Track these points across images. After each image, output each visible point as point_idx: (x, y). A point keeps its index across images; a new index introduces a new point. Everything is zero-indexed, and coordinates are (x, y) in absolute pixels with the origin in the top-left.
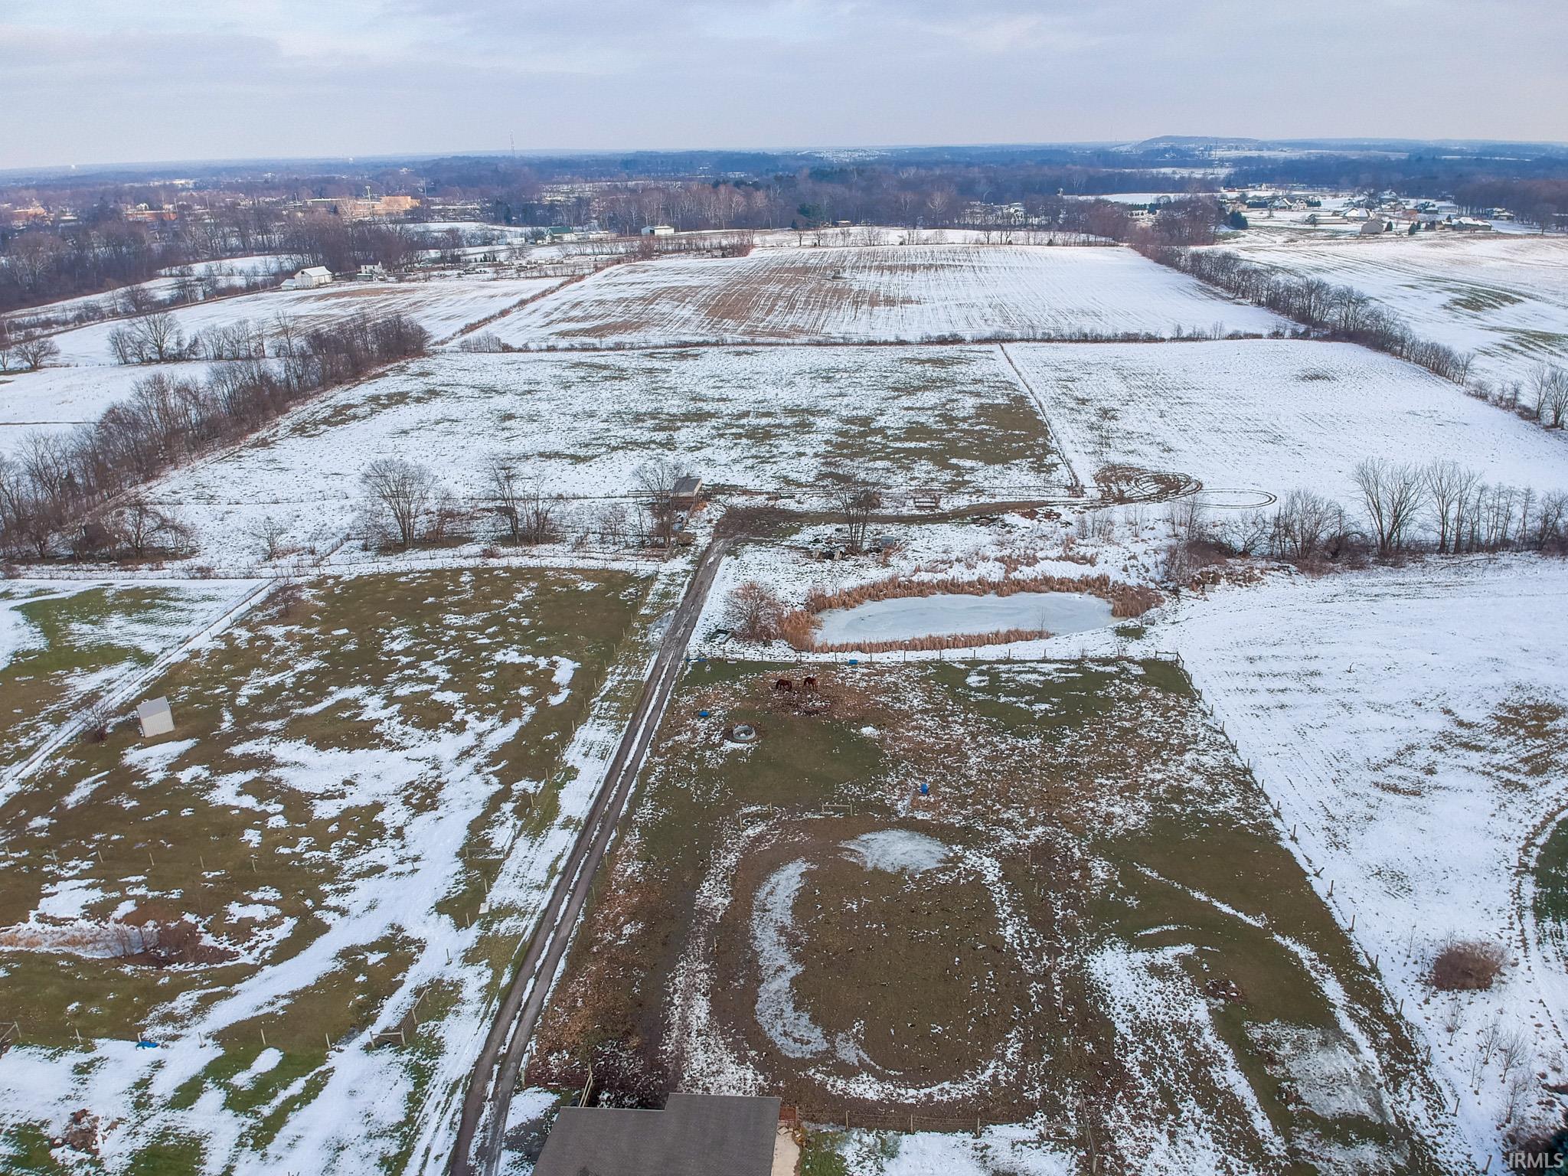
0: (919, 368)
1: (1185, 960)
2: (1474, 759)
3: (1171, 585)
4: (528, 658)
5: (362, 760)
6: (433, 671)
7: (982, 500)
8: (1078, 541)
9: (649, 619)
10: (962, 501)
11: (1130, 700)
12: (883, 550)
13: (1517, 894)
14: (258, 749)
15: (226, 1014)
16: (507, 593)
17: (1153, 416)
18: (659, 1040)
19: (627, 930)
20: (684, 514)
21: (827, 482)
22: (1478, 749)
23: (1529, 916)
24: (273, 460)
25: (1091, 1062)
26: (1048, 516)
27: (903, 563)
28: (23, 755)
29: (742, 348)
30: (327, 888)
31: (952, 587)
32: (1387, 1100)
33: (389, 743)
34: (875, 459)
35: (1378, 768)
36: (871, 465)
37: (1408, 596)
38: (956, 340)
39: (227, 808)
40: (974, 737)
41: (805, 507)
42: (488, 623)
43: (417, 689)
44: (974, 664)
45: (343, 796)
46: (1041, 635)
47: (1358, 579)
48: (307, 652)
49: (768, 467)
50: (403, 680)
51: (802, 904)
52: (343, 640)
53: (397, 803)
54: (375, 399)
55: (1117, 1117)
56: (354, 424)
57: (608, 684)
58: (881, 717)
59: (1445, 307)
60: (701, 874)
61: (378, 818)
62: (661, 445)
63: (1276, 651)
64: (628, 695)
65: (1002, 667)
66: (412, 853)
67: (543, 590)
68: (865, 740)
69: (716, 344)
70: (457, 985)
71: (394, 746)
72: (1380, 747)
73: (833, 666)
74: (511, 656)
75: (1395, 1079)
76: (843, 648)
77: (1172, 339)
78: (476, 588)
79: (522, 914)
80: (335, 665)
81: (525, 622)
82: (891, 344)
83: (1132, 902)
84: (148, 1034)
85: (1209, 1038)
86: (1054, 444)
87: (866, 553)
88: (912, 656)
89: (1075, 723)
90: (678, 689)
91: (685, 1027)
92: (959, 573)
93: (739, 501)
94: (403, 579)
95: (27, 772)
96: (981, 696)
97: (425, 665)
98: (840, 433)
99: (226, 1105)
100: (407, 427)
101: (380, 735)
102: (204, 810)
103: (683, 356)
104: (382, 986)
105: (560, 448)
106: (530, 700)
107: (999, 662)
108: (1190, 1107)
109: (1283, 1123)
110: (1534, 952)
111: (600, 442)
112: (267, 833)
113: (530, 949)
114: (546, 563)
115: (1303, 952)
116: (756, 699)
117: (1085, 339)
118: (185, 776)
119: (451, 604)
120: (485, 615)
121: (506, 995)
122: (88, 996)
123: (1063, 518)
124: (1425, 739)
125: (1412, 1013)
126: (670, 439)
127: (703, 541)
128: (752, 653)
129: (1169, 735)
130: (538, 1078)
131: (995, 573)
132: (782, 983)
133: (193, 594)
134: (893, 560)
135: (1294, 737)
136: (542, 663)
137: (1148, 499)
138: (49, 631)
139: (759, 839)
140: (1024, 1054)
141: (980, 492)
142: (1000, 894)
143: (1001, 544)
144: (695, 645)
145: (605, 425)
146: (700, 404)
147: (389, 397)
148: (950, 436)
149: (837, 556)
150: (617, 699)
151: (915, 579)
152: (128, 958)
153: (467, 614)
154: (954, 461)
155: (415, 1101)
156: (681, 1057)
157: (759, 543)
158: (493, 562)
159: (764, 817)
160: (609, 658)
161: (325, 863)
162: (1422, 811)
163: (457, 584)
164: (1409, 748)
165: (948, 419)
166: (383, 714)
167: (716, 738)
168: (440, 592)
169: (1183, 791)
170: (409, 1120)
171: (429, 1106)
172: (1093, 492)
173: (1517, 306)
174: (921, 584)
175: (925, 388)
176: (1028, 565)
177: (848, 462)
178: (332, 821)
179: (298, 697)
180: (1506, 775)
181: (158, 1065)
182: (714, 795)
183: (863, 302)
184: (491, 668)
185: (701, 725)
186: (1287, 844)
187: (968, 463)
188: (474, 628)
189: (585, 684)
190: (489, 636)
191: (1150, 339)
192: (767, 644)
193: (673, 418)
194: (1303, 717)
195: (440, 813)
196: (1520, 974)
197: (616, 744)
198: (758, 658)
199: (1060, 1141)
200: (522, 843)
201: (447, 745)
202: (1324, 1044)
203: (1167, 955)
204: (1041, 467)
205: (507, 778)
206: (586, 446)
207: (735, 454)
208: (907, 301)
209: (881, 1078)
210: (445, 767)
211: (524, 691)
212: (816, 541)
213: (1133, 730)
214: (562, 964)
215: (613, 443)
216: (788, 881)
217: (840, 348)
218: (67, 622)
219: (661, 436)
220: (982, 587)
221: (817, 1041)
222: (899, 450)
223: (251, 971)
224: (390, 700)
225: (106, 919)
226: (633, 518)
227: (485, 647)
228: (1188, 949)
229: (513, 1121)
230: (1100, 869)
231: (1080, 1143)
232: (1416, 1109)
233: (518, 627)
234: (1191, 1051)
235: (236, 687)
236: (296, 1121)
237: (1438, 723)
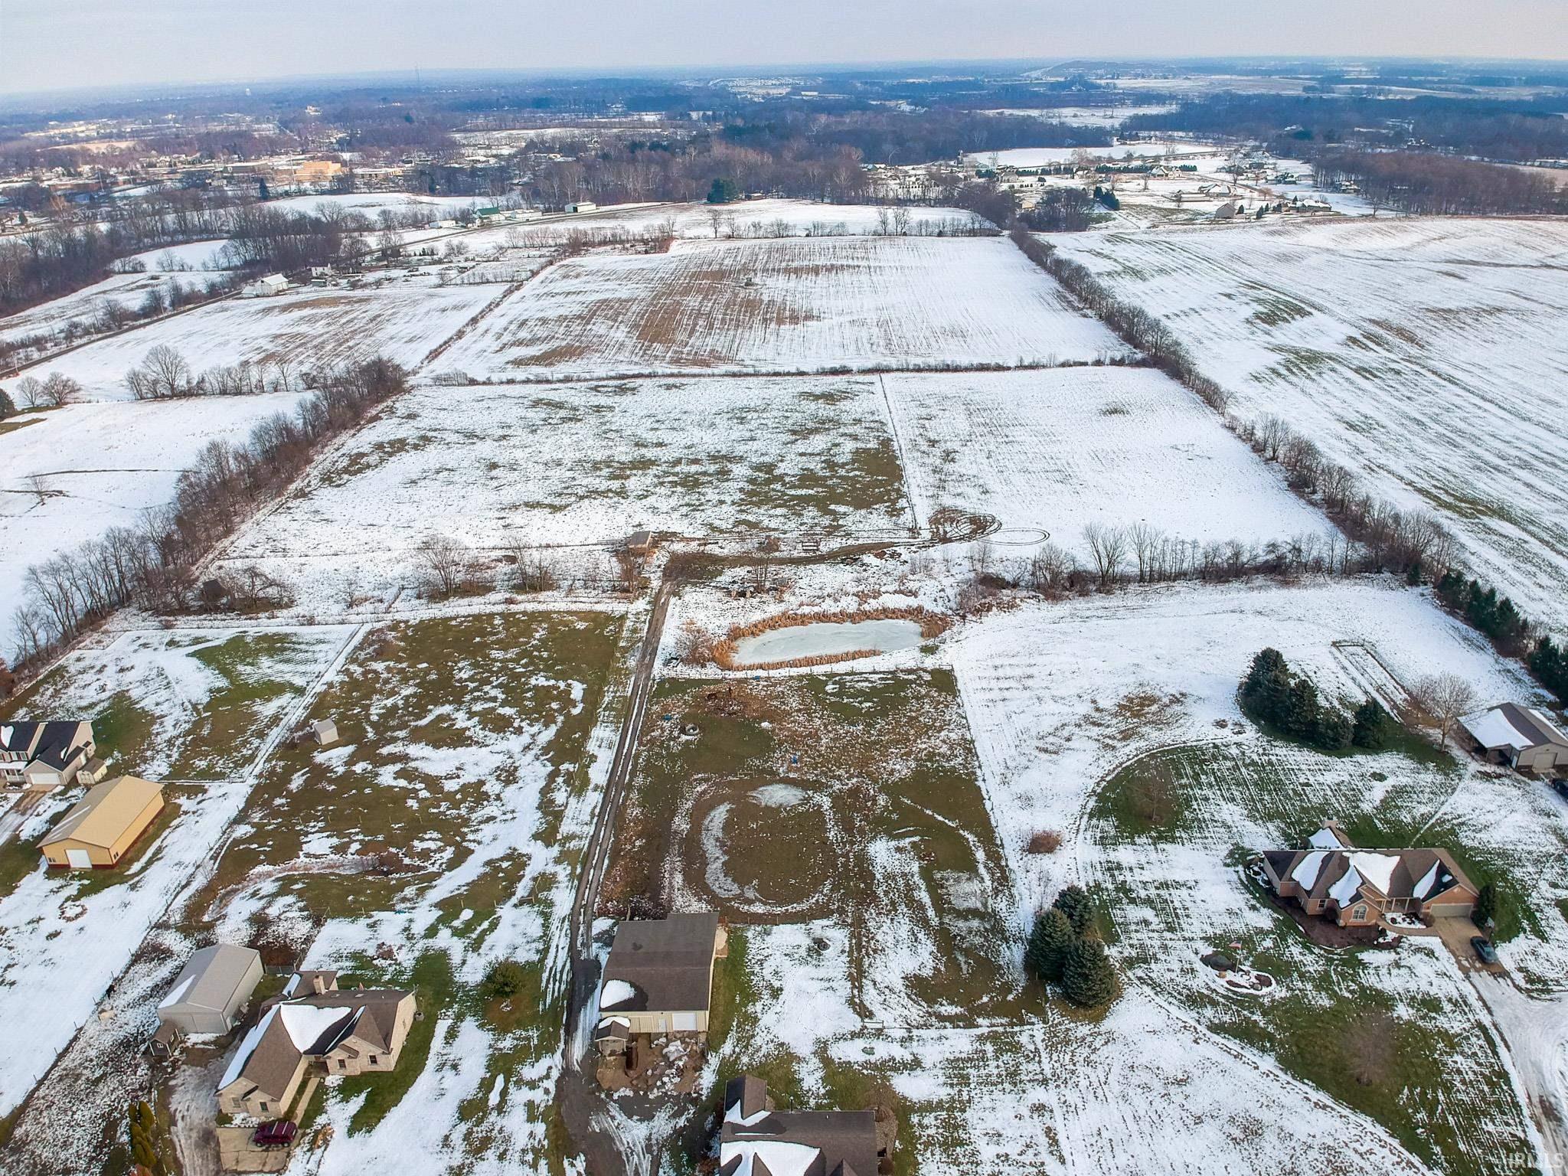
0: (813, 406)
1: (914, 845)
2: (1095, 731)
3: (961, 612)
4: (552, 682)
5: (463, 754)
6: (493, 693)
7: (849, 542)
8: (910, 577)
9: (625, 650)
10: (835, 544)
11: (917, 698)
12: (780, 588)
13: (1084, 807)
14: (396, 750)
15: (436, 894)
16: (528, 633)
17: (981, 457)
18: (659, 894)
19: (638, 843)
20: (640, 560)
21: (742, 528)
22: (1099, 725)
23: (1086, 817)
24: (317, 512)
25: (863, 892)
26: (892, 556)
27: (792, 599)
28: (250, 760)
29: (671, 381)
30: (466, 830)
31: (823, 618)
32: (990, 901)
33: (477, 743)
34: (775, 507)
35: (1042, 738)
36: (771, 512)
37: (1107, 618)
38: (844, 371)
39: (391, 787)
40: (826, 726)
41: (726, 551)
42: (520, 656)
43: (486, 706)
44: (831, 676)
45: (458, 777)
46: (874, 653)
47: (1081, 604)
48: (405, 680)
49: (698, 514)
50: (475, 700)
51: (727, 826)
52: (427, 672)
53: (493, 779)
54: (380, 446)
55: (870, 914)
56: (369, 473)
57: (606, 700)
58: (772, 716)
59: (1248, 321)
60: (673, 814)
61: (484, 789)
62: (618, 494)
63: (1013, 661)
64: (619, 706)
65: (848, 678)
66: (510, 809)
67: (552, 630)
68: (763, 731)
69: (649, 376)
70: (554, 875)
71: (482, 745)
72: (1047, 725)
73: (745, 680)
74: (540, 681)
75: (996, 892)
76: (751, 668)
77: (1017, 368)
78: (507, 630)
79: (581, 838)
80: (427, 690)
81: (545, 655)
82: (793, 374)
83: (895, 816)
84: (398, 907)
85: (916, 878)
86: (905, 489)
87: (768, 591)
88: (794, 672)
89: (884, 714)
90: (649, 701)
91: (672, 887)
92: (829, 606)
93: (678, 547)
94: (453, 623)
95: (257, 771)
96: (833, 699)
97: (487, 688)
98: (752, 481)
99: (453, 935)
100: (414, 477)
101: (470, 738)
102: (376, 788)
103: (622, 390)
104: (514, 878)
105: (539, 497)
106: (560, 711)
107: (847, 674)
108: (903, 908)
109: (940, 911)
110: (1081, 835)
111: (569, 491)
112: (421, 801)
113: (588, 855)
114: (551, 607)
115: (971, 838)
116: (698, 706)
117: (947, 369)
118: (358, 768)
119: (493, 642)
120: (517, 650)
121: (580, 878)
122: (357, 893)
123: (903, 558)
124: (1075, 719)
125: (1012, 864)
126: (623, 486)
127: (655, 584)
128: (694, 673)
129: (935, 720)
130: (603, 913)
131: (850, 604)
132: (718, 864)
133: (308, 638)
134: (786, 596)
135: (1004, 719)
136: (562, 685)
137: (962, 539)
138: (225, 672)
139: (704, 792)
140: (831, 890)
141: (848, 535)
142: (829, 815)
143: (858, 581)
144: (658, 669)
145: (570, 474)
146: (643, 451)
147: (391, 443)
148: (830, 482)
149: (748, 594)
150: (613, 709)
151: (799, 612)
152: (368, 873)
153: (505, 649)
154: (832, 507)
155: (546, 926)
156: (670, 900)
157: (694, 584)
158: (514, 608)
159: (706, 780)
160: (603, 680)
161: (460, 816)
162: (1054, 763)
163: (493, 626)
164: (1063, 725)
165: (831, 465)
166: (469, 724)
167: (676, 734)
168: (482, 633)
169: (935, 755)
170: (545, 935)
171: (553, 928)
172: (926, 535)
173: (1307, 319)
174: (804, 615)
175: (816, 431)
176: (875, 598)
177: (755, 509)
178: (456, 792)
179: (410, 714)
180: (1108, 741)
181: (411, 921)
182: (677, 769)
183: (771, 320)
184: (529, 690)
185: (666, 725)
186: (980, 783)
187: (842, 509)
188: (511, 660)
189: (592, 698)
190: (523, 666)
191: (999, 368)
192: (703, 666)
193: (623, 466)
194: (1012, 706)
195: (520, 784)
196: (1069, 846)
197: (616, 739)
198: (698, 677)
199: (844, 924)
200: (573, 800)
201: (515, 743)
202: (968, 879)
203: (906, 842)
204: (894, 512)
205: (556, 762)
206: (560, 495)
207: (673, 501)
208: (809, 317)
209: (765, 904)
210: (517, 756)
211: (555, 705)
212: (734, 582)
213: (916, 718)
214: (606, 862)
215: (581, 493)
216: (720, 814)
217: (750, 379)
218: (233, 663)
219: (615, 485)
220: (842, 617)
221: (735, 889)
222: (793, 498)
223: (439, 875)
224: (471, 715)
225: (345, 853)
226: (604, 566)
227: (522, 674)
228: (916, 839)
229: (595, 932)
230: (882, 800)
231: (851, 925)
232: (1001, 905)
233: (541, 658)
234: (907, 885)
235: (367, 708)
236: (489, 940)
237: (1085, 708)
